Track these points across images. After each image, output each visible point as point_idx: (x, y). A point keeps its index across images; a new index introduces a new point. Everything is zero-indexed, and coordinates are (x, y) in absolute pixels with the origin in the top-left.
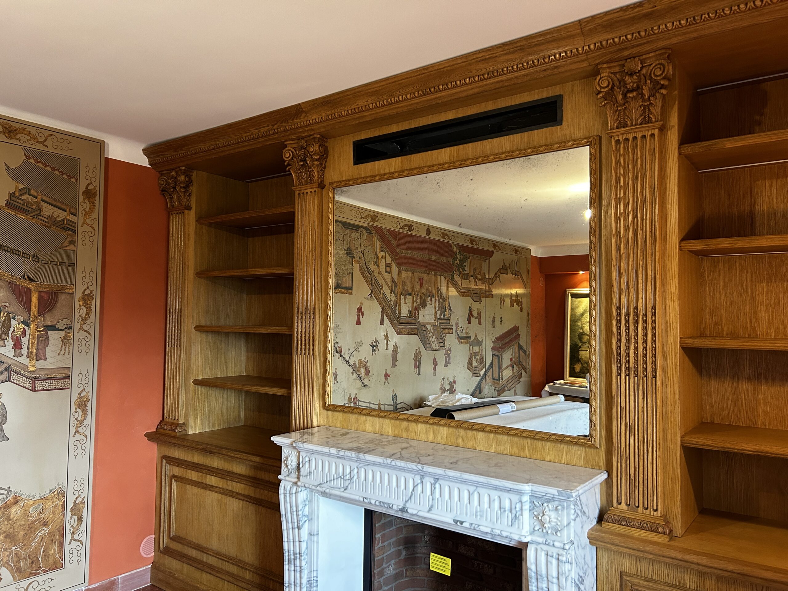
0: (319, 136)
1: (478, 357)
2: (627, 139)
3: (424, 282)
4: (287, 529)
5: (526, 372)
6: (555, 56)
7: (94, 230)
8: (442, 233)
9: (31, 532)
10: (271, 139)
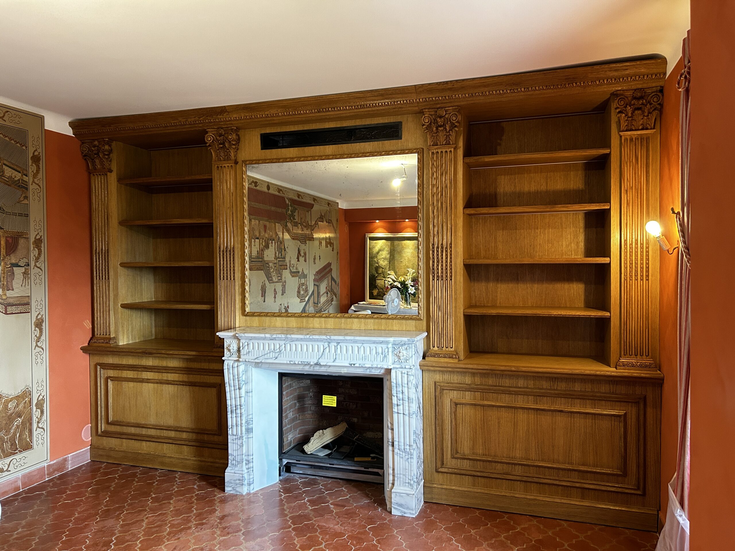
0: (235, 128)
1: (304, 287)
2: (438, 152)
3: (267, 228)
4: (230, 391)
5: (336, 297)
6: (400, 102)
7: (40, 188)
8: (278, 188)
9: (10, 422)
10: (196, 127)
